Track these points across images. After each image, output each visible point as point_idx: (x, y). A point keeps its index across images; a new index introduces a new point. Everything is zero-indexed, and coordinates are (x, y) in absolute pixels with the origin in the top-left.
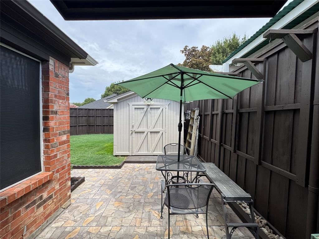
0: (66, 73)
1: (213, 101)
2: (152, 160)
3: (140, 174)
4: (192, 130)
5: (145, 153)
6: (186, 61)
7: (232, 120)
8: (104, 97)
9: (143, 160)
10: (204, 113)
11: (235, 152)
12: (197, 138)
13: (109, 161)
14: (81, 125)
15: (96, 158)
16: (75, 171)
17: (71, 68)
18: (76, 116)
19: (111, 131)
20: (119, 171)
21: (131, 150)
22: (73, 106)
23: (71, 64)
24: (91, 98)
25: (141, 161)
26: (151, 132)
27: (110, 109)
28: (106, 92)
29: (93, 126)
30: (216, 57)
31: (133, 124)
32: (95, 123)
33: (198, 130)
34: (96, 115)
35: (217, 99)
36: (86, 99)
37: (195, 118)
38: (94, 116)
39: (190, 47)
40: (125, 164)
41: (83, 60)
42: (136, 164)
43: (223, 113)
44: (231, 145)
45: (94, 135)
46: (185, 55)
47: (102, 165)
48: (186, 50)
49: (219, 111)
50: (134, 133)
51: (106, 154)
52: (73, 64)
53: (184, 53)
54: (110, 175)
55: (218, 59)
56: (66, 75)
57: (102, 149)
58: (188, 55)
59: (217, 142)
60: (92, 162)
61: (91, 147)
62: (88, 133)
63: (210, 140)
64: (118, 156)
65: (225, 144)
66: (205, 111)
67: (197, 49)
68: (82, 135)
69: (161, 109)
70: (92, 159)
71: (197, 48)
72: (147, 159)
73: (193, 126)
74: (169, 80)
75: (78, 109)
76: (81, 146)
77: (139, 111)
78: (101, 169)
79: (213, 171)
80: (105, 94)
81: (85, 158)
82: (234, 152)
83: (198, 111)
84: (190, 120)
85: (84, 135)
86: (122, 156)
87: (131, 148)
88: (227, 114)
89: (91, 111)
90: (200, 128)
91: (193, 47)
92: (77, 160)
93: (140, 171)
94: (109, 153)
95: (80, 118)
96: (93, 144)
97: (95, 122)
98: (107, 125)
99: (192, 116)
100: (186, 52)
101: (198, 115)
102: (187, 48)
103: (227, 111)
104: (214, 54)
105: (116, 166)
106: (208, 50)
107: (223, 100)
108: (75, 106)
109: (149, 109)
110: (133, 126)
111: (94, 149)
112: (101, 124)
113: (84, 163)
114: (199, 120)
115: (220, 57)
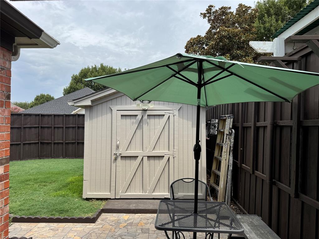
0: (7, 62)
1: (257, 104)
2: (151, 207)
3: (128, 233)
4: (221, 153)
5: (138, 193)
6: (209, 32)
7: (291, 139)
8: (69, 93)
9: (134, 208)
10: (242, 124)
11: (297, 196)
12: (231, 168)
13: (75, 209)
14: (28, 142)
15: (53, 204)
16: (16, 226)
17: (16, 53)
18: (20, 126)
19: (79, 154)
20: (91, 226)
21: (113, 188)
22: (16, 109)
23: (15, 47)
24: (46, 95)
25: (130, 209)
26: (148, 157)
27: (79, 115)
28: (71, 84)
29: (48, 143)
30: (264, 23)
31: (118, 142)
32: (53, 140)
33: (231, 153)
34: (54, 125)
35: (265, 102)
36: (38, 96)
37: (226, 132)
38: (50, 126)
39: (217, 7)
40: (103, 214)
41: (34, 41)
42: (121, 214)
43: (275, 126)
44: (290, 183)
45: (50, 160)
46: (209, 21)
47: (62, 217)
48: (210, 13)
49: (268, 122)
50: (119, 159)
51: (70, 195)
52: (19, 46)
53: (207, 18)
54: (75, 234)
55: (267, 25)
56: (7, 66)
57: (64, 186)
58: (213, 20)
59: (266, 176)
60: (45, 210)
61: (44, 182)
62: (40, 156)
63: (253, 173)
64: (91, 199)
65: (280, 181)
66: (243, 121)
67: (229, 11)
68: (29, 161)
69: (166, 117)
70: (45, 205)
71: (230, 8)
72: (142, 205)
73: (222, 147)
74: (178, 73)
75: (23, 115)
76: (27, 181)
77: (128, 121)
78: (60, 224)
79: (259, 230)
80: (71, 87)
81: (34, 203)
82: (295, 197)
83: (232, 119)
84: (217, 135)
85: (33, 161)
86: (98, 199)
87: (113, 184)
88: (282, 127)
89: (46, 118)
90: (235, 151)
91: (222, 8)
92: (20, 206)
93: (129, 227)
94: (75, 195)
95: (27, 130)
96: (48, 178)
97: (53, 137)
98: (73, 143)
99: (220, 128)
100: (210, 16)
101: (231, 127)
102: (213, 8)
103: (281, 123)
104: (261, 18)
105: (87, 218)
106: (250, 11)
107: (275, 104)
108: (19, 108)
109: (146, 117)
110: (118, 147)
111: (50, 187)
112: (63, 140)
113: (31, 211)
114: (233, 136)
115: (271, 21)
